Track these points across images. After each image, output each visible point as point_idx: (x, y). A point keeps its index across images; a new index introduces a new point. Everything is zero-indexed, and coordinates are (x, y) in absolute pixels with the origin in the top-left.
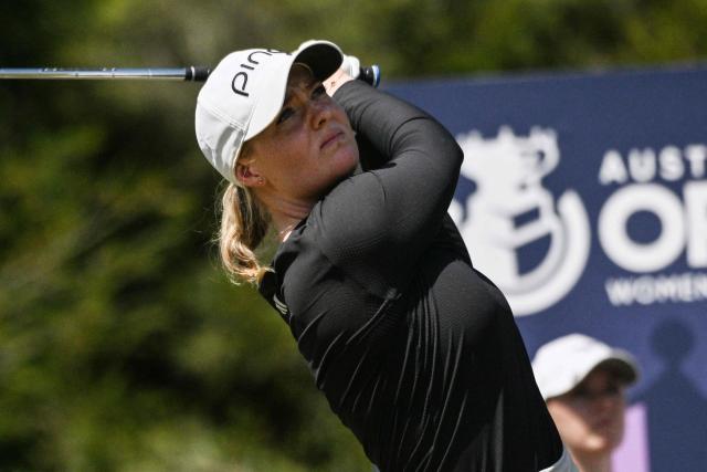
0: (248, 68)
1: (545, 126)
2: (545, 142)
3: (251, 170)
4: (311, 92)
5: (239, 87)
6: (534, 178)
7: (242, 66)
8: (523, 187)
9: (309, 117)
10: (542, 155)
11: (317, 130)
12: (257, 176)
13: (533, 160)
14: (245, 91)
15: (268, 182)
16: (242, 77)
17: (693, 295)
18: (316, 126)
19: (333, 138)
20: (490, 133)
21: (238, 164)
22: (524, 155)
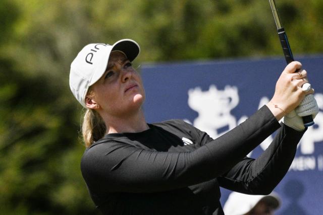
0: (94, 51)
1: (232, 85)
2: (232, 93)
3: (93, 101)
4: (123, 65)
5: (89, 60)
6: (227, 110)
7: (92, 50)
8: (221, 115)
9: (120, 76)
10: (230, 99)
11: (123, 83)
12: (95, 104)
13: (226, 101)
14: (91, 62)
15: (100, 107)
16: (91, 55)
17: (304, 167)
18: (124, 80)
19: (132, 88)
20: (205, 89)
21: (86, 98)
22: (222, 99)
